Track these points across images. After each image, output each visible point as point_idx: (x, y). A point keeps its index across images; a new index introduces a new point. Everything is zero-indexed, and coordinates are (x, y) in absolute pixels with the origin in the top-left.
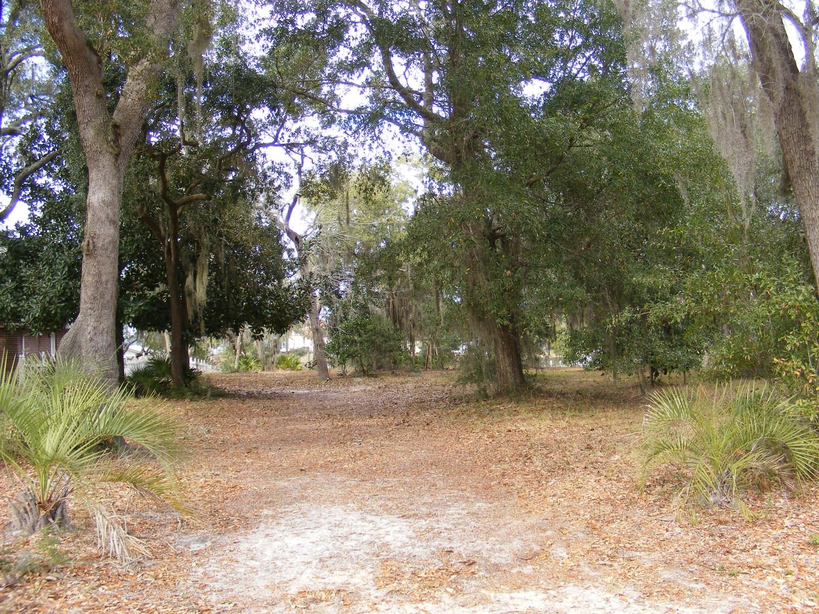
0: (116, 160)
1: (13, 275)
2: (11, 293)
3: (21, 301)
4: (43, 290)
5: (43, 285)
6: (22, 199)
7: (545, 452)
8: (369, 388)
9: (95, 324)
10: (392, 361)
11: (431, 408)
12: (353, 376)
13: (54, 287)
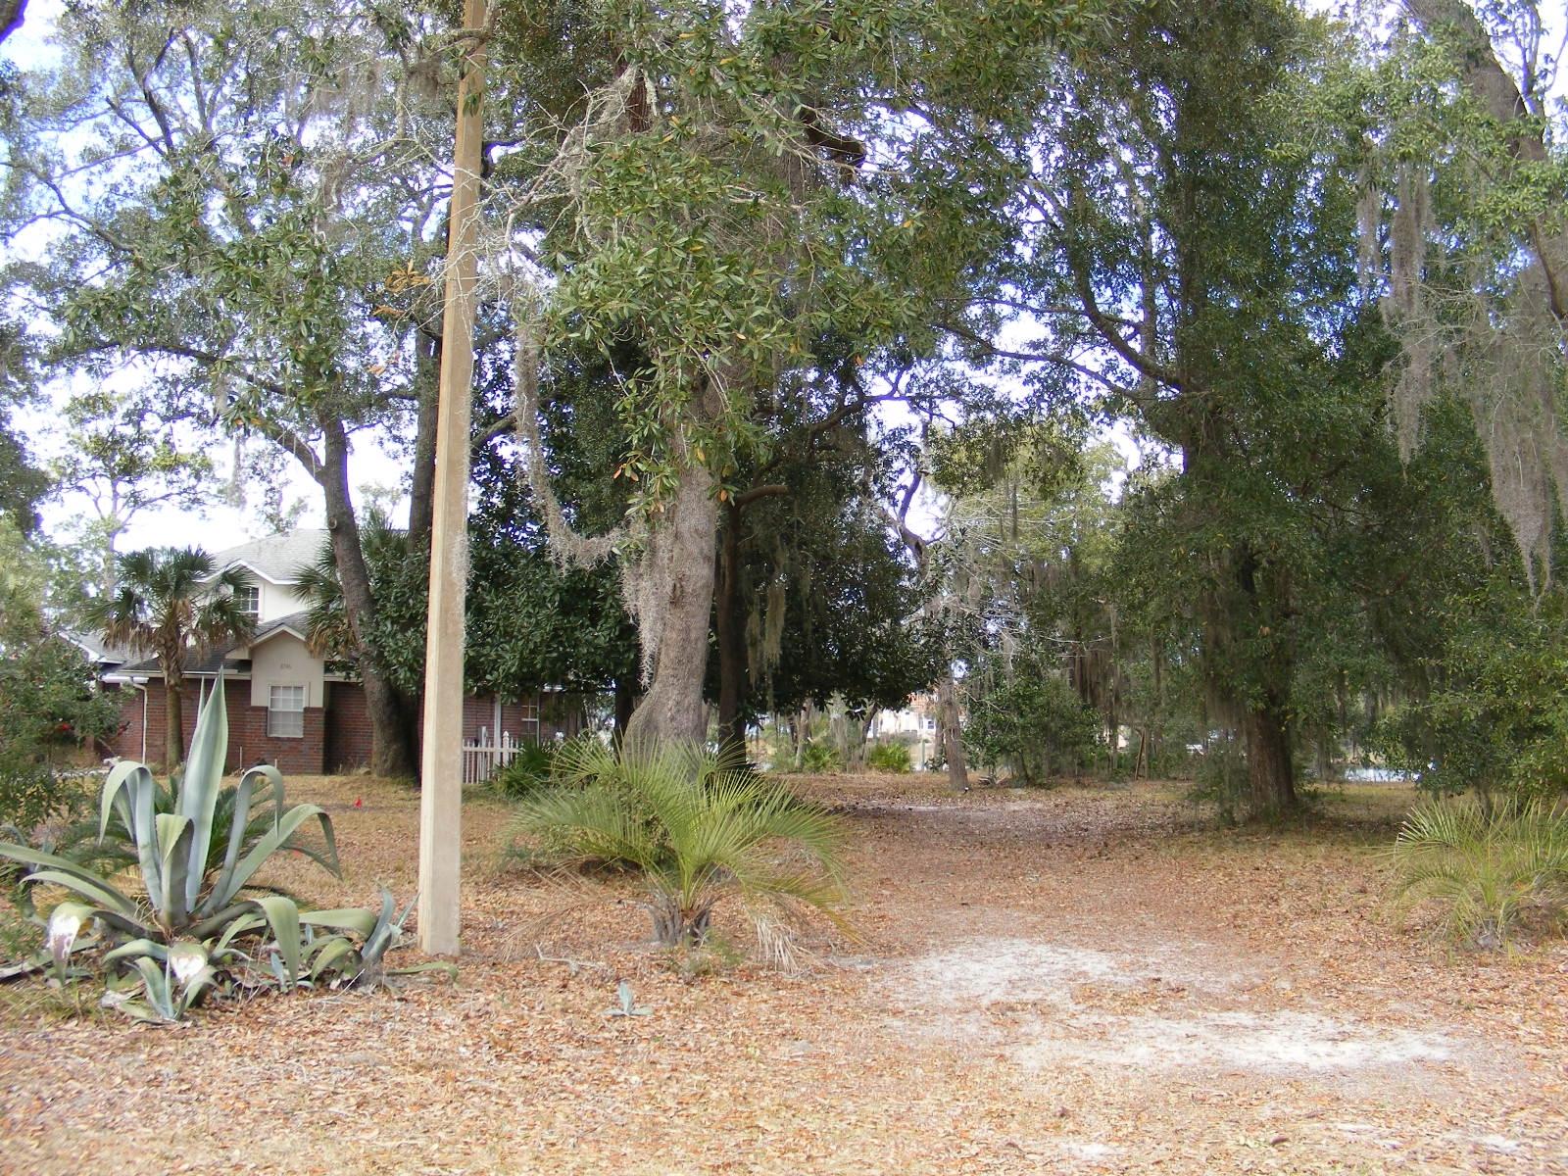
7: (1300, 893)
8: (1039, 806)
9: (679, 698)
10: (1076, 761)
11: (1143, 837)
12: (1007, 784)
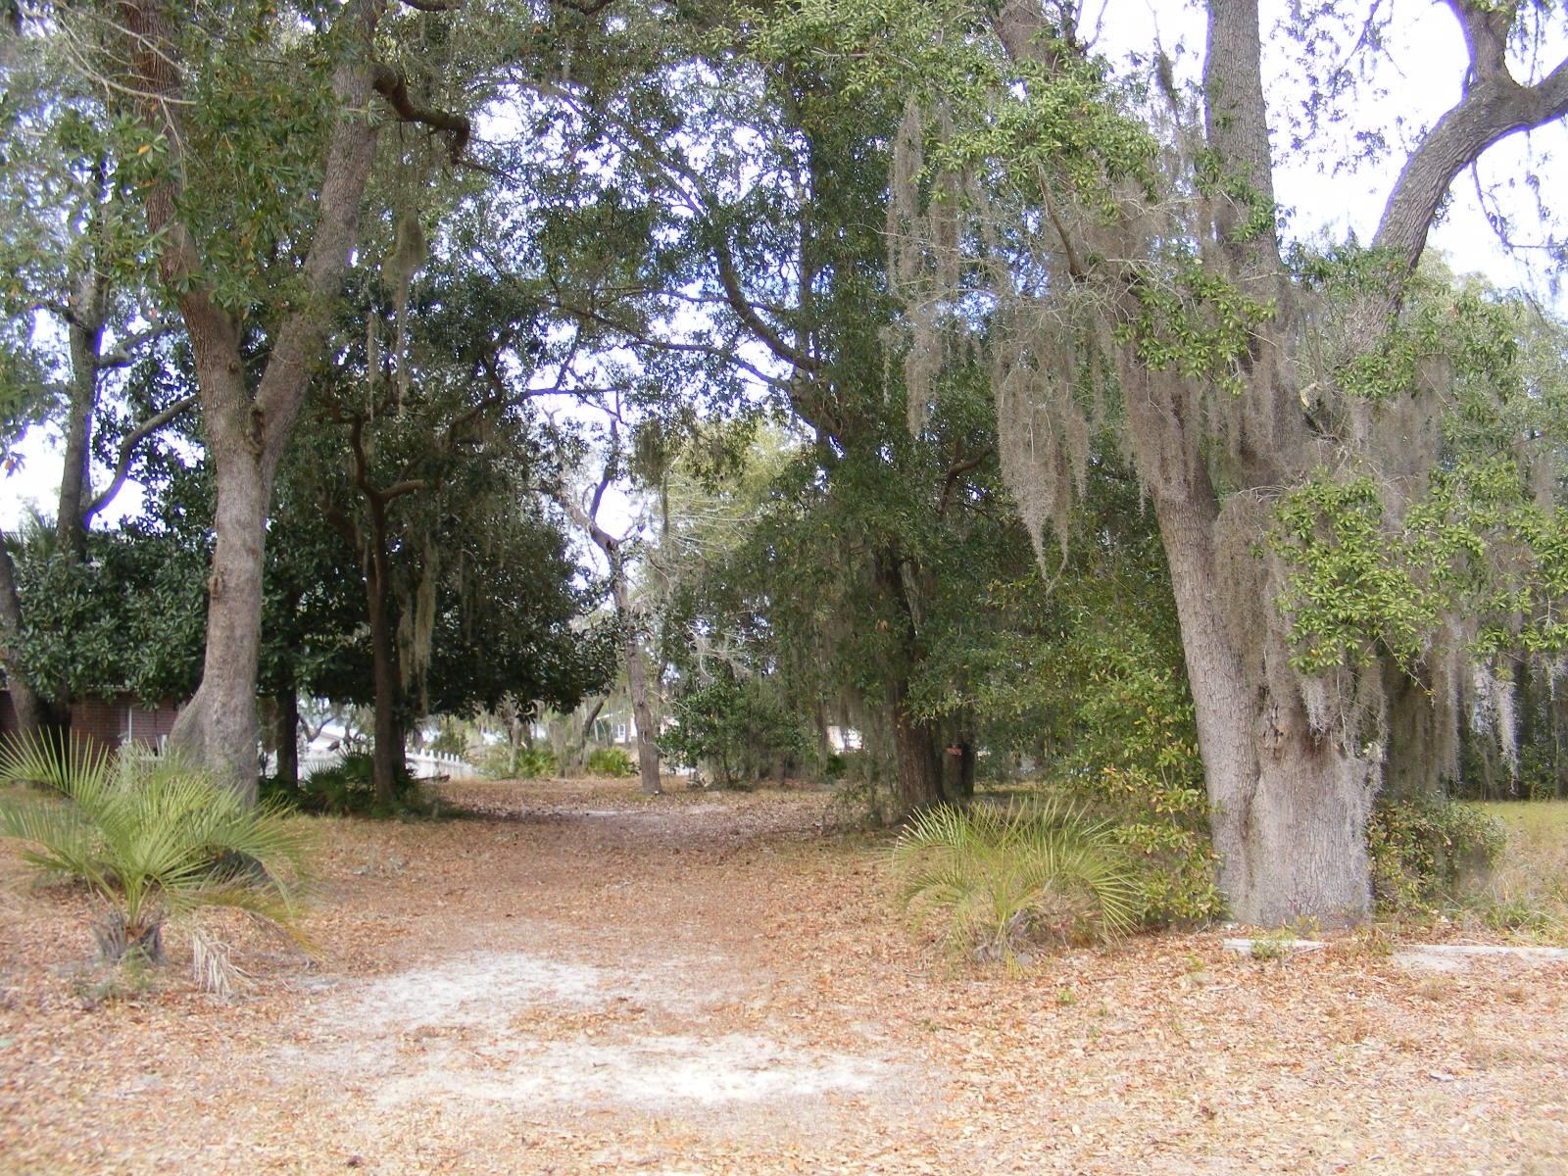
0: (258, 462)
1: (115, 606)
2: (109, 638)
3: (126, 649)
4: (161, 634)
5: (161, 626)
6: (132, 477)
8: (721, 809)
9: (224, 700)
12: (711, 788)
13: (179, 628)
